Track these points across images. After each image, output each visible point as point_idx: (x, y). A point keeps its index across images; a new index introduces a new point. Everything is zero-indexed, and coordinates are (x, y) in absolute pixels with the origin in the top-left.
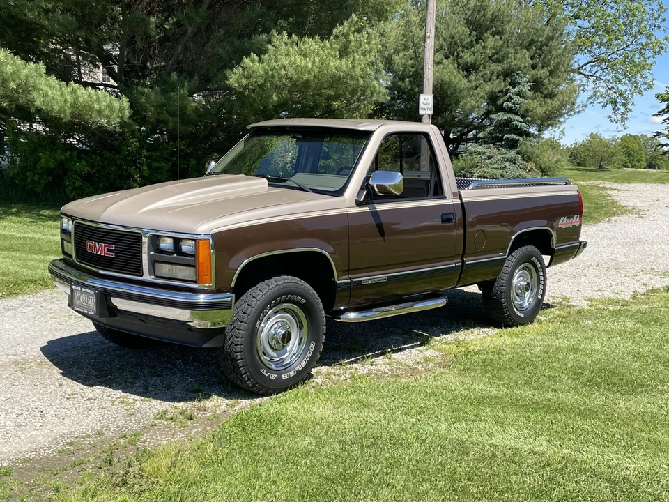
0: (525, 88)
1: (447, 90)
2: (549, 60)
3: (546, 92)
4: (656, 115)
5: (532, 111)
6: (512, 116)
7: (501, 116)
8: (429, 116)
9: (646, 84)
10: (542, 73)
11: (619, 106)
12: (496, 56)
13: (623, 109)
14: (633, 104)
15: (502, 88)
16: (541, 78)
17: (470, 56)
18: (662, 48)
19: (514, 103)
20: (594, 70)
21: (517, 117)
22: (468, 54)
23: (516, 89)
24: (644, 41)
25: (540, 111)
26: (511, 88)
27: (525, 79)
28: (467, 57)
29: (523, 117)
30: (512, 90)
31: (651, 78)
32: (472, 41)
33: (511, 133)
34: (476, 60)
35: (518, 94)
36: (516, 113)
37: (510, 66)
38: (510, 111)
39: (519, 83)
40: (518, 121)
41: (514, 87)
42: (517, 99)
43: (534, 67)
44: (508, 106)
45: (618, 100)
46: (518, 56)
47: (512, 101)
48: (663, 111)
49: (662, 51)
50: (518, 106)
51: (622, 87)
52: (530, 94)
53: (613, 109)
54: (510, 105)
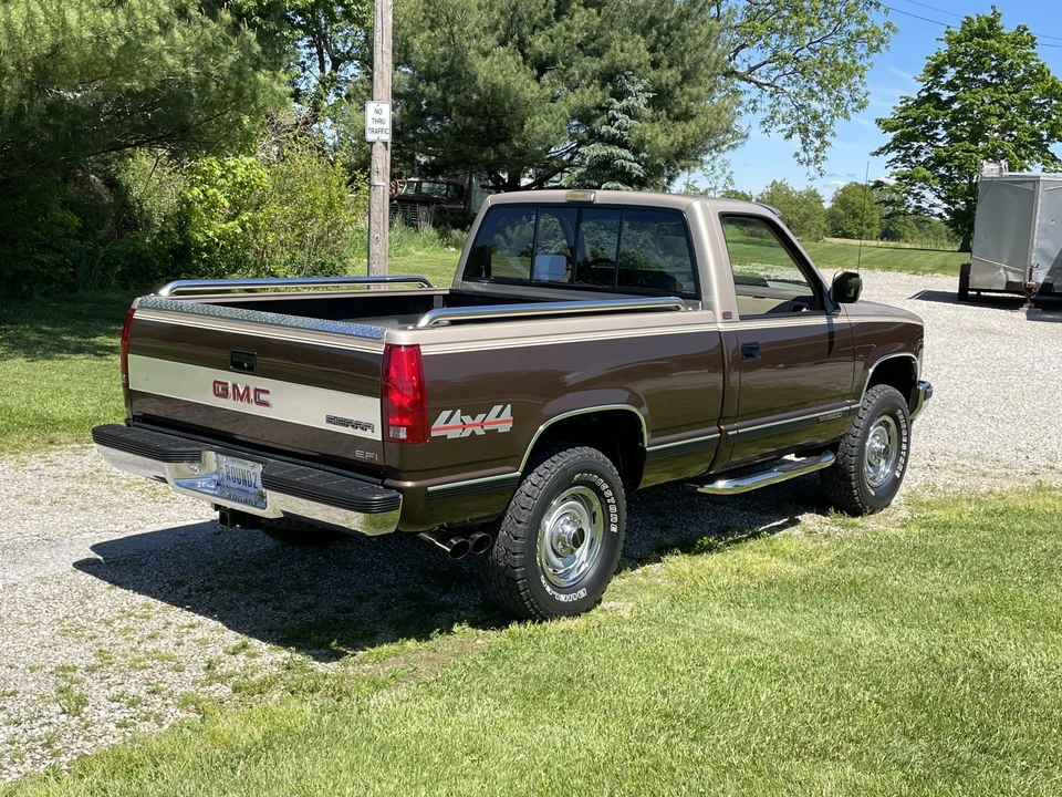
0: (639, 102)
1: (503, 101)
2: (682, 54)
3: (676, 111)
4: (877, 154)
5: (649, 142)
6: (616, 150)
7: (596, 150)
8: (385, 144)
9: (856, 100)
10: (669, 76)
11: (811, 137)
12: (593, 45)
13: (817, 143)
14: (833, 135)
15: (598, 100)
16: (668, 85)
17: (544, 43)
18: (882, 41)
19: (619, 128)
20: (774, 75)
21: (625, 153)
22: (541, 40)
23: (624, 103)
24: (853, 28)
25: (663, 141)
26: (614, 100)
27: (640, 87)
28: (539, 43)
29: (635, 152)
30: (617, 105)
31: (863, 90)
32: (548, 17)
33: (614, 181)
34: (555, 51)
35: (627, 111)
36: (624, 145)
37: (614, 62)
38: (613, 141)
39: (630, 93)
40: (625, 159)
41: (620, 99)
42: (624, 119)
43: (655, 65)
44: (609, 132)
45: (810, 127)
46: (626, 45)
47: (617, 124)
48: (888, 146)
49: (882, 47)
50: (625, 133)
51: (815, 104)
52: (648, 112)
53: (803, 141)
54: (613, 130)
